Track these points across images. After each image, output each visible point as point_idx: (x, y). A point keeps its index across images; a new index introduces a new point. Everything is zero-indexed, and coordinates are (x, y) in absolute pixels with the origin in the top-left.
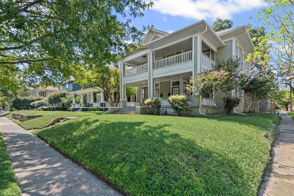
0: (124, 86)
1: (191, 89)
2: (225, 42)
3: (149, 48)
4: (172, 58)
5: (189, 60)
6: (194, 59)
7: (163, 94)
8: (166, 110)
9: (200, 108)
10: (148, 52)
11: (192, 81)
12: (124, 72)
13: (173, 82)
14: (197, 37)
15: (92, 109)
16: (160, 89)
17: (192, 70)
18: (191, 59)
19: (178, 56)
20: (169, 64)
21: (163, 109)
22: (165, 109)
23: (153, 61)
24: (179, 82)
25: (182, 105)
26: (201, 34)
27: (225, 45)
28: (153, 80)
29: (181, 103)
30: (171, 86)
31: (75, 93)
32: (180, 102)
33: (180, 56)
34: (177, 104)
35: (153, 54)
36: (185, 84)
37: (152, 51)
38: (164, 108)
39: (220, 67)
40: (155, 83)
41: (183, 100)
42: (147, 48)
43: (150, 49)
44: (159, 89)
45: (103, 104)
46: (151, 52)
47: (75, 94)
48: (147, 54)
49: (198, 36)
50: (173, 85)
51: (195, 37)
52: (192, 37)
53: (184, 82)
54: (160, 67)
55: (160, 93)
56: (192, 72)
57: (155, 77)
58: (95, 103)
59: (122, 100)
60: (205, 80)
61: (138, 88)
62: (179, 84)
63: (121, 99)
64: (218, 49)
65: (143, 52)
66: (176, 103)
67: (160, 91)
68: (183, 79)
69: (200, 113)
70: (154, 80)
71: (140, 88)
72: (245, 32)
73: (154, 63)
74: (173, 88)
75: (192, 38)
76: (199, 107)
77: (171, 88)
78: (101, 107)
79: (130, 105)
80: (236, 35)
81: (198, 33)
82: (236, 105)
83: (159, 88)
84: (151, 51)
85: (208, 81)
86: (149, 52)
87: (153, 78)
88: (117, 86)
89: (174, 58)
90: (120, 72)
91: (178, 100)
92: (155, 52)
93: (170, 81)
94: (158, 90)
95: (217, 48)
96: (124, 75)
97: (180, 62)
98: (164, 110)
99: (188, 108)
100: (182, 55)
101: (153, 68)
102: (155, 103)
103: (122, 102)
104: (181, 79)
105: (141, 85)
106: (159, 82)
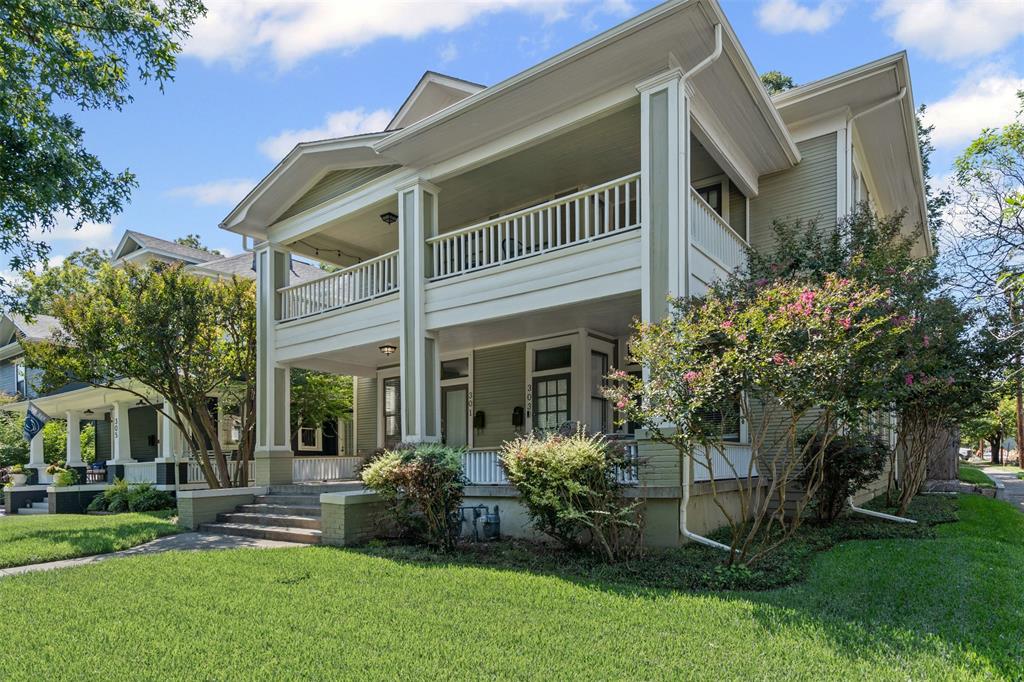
0: (279, 373)
1: (638, 398)
2: (798, 144)
3: (408, 166)
4: (528, 218)
5: (622, 225)
6: (652, 223)
7: (487, 413)
8: (491, 511)
9: (684, 508)
10: (399, 185)
11: (644, 348)
12: (278, 297)
13: (538, 353)
14: (666, 90)
15: (114, 494)
16: (471, 390)
17: (642, 282)
18: (633, 221)
19: (563, 207)
20: (509, 249)
21: (476, 503)
22: (491, 505)
23: (428, 233)
24: (567, 349)
25: (582, 502)
26: (688, 74)
27: (799, 157)
28: (429, 343)
29: (575, 487)
30: (530, 374)
31: (34, 411)
32: (569, 483)
33: (572, 204)
34: (549, 493)
35: (427, 197)
36: (599, 359)
37: (421, 182)
38: (486, 503)
39: (795, 265)
40: (439, 357)
41: (587, 472)
42: (396, 167)
43: (409, 171)
44: (465, 387)
45: (177, 469)
46: (416, 188)
47: (29, 412)
48: (394, 200)
49: (672, 86)
50: (537, 368)
51: (652, 95)
52: (639, 97)
53: (594, 352)
54: (463, 271)
55: (471, 408)
56: (636, 296)
57: (438, 322)
58: (136, 463)
59: (266, 448)
60: (731, 344)
61: (366, 380)
62: (567, 363)
63: (263, 443)
64: (763, 180)
65: (374, 187)
66: (544, 485)
67: (471, 400)
68: (590, 335)
69: (686, 532)
70: (432, 339)
71: (375, 381)
72: (898, 93)
73: (431, 246)
74: (536, 381)
75: (639, 105)
76: (680, 500)
77: (529, 382)
78: (162, 488)
79: (314, 471)
80: (855, 108)
81: (674, 71)
82: (867, 473)
83: (469, 381)
84: (416, 178)
85: (751, 348)
86: (404, 188)
87: (428, 331)
88: (244, 374)
89: (537, 215)
90: (258, 296)
91: (555, 470)
92: (438, 190)
93: (524, 343)
94: (464, 392)
95: (758, 175)
96: (278, 316)
97: (573, 239)
98: (483, 511)
99: (620, 518)
100: (582, 201)
101: (429, 274)
102: (421, 480)
103: (268, 461)
104: (577, 333)
105: (379, 368)
106: (469, 354)
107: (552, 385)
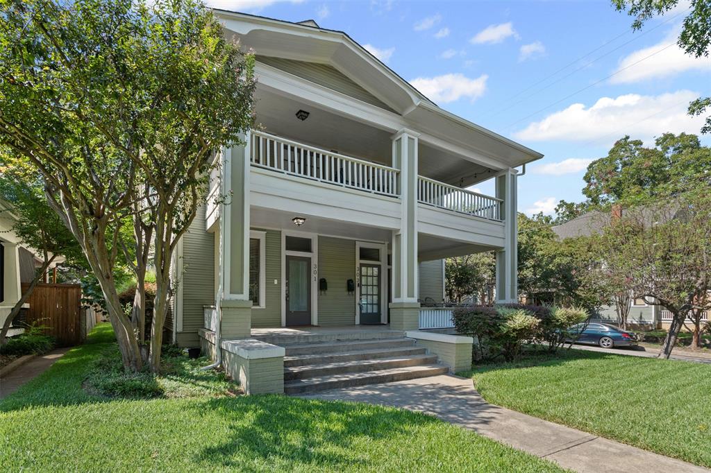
7: (327, 281)
13: (360, 248)
50: (360, 258)
55: (316, 275)
67: (316, 270)
74: (361, 266)
77: (358, 265)
93: (355, 242)
104: (384, 244)
106: (313, 236)
107: (370, 271)
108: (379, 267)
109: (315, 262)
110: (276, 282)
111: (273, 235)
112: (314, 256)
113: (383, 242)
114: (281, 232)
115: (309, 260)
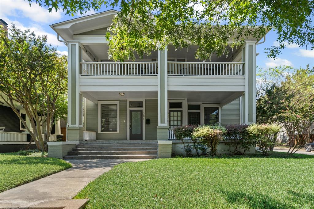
0: (80, 96)
6: (249, 76)
12: (80, 65)
13: (170, 103)
14: (252, 45)
26: (257, 43)
50: (170, 108)
51: (249, 45)
55: (144, 118)
59: (76, 126)
63: (73, 123)
67: (144, 115)
69: (256, 150)
74: (169, 111)
96: (80, 72)
104: (185, 99)
105: (98, 100)
106: (143, 100)
107: (176, 114)
108: (181, 111)
109: (144, 111)
110: (124, 121)
111: (123, 102)
112: (143, 109)
113: (184, 99)
114: (126, 100)
115: (141, 111)
